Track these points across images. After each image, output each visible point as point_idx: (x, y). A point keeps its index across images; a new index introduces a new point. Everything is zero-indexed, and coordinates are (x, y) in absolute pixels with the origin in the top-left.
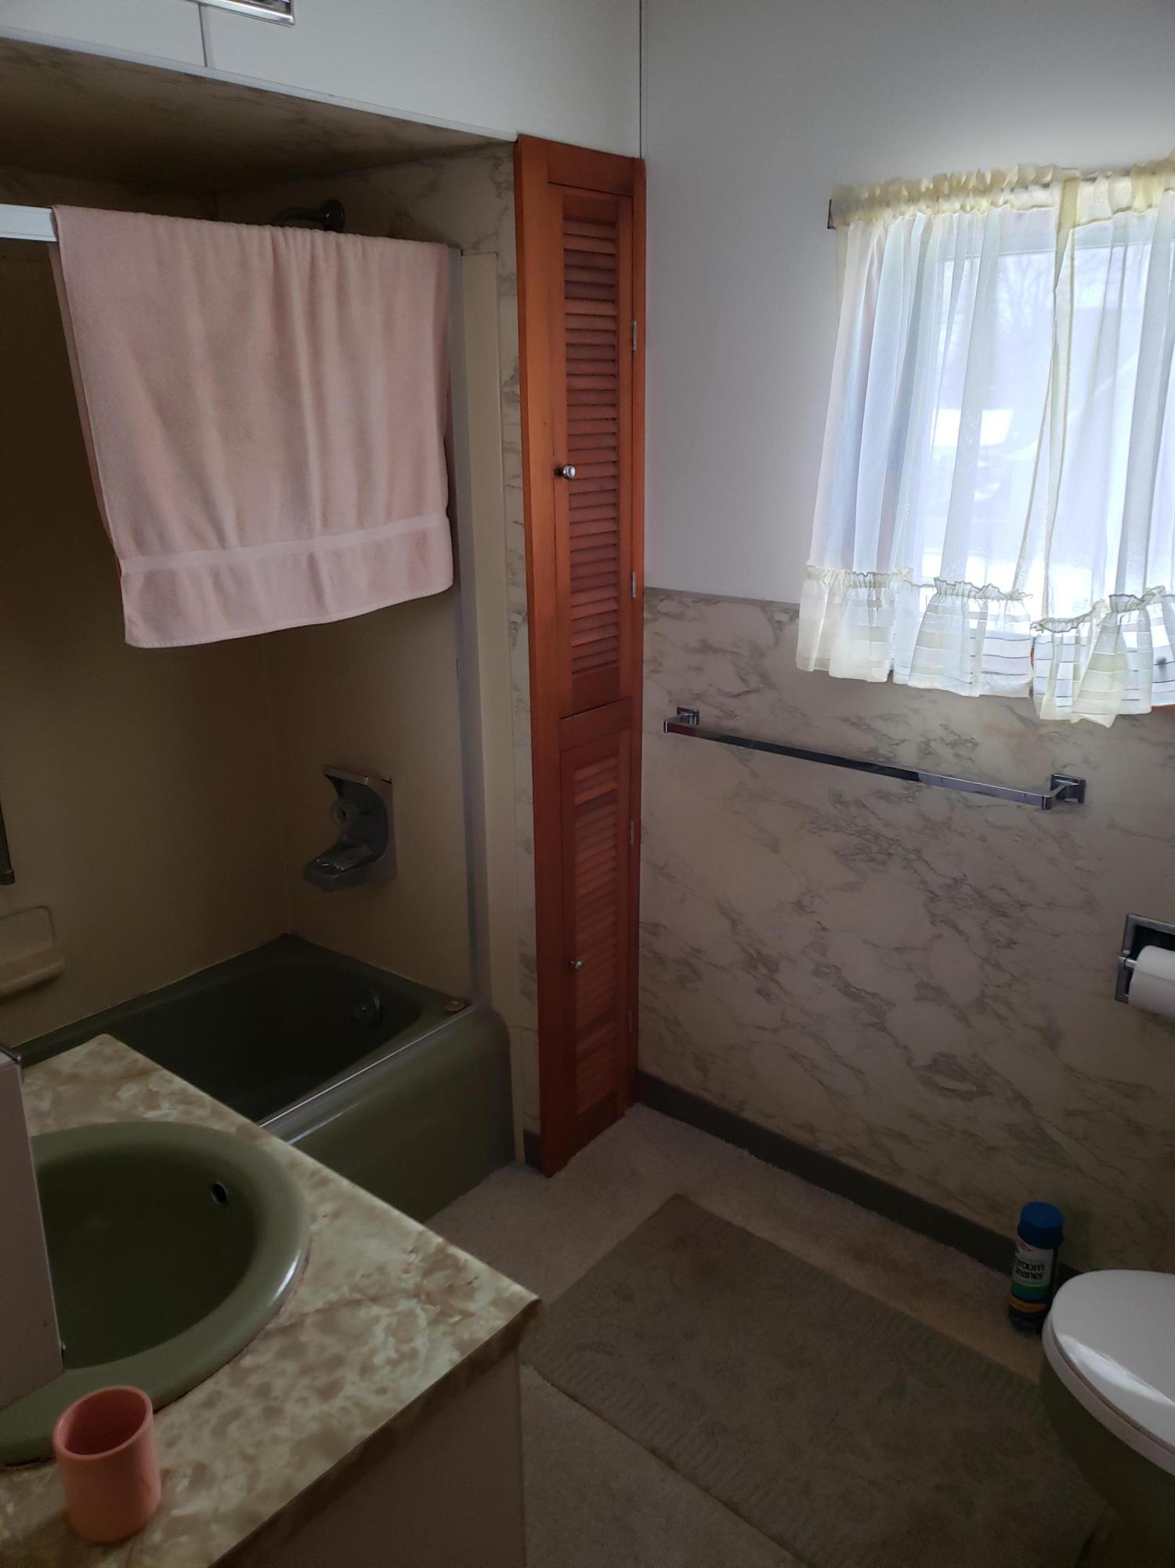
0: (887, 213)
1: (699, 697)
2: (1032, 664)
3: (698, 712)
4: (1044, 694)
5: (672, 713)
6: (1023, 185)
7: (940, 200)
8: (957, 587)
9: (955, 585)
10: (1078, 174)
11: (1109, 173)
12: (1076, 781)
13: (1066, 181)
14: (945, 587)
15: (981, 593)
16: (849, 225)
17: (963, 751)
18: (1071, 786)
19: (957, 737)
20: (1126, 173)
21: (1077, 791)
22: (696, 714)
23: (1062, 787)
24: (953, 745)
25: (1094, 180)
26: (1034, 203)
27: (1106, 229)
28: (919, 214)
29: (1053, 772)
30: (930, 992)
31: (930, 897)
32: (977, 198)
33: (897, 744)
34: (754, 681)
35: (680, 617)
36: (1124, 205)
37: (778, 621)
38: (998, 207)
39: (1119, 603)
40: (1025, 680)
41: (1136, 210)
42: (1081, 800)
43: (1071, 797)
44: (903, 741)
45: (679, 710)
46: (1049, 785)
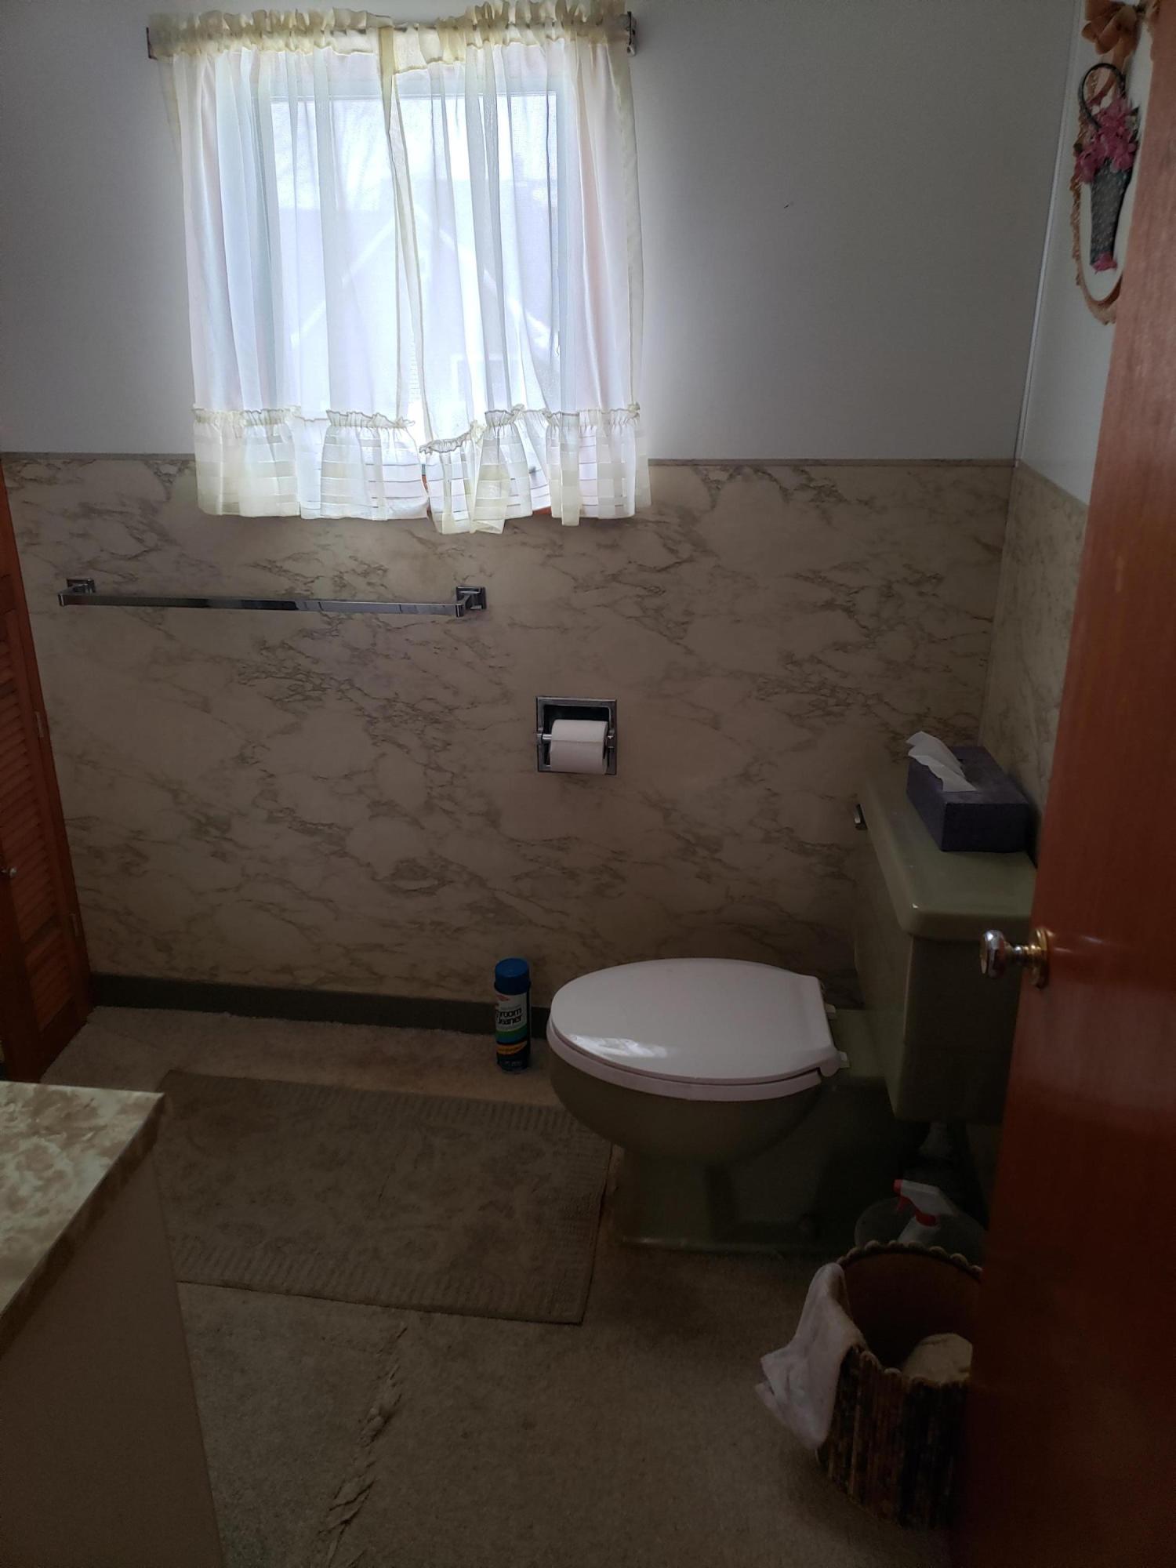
0: (211, 46)
1: (92, 564)
2: (426, 488)
3: (92, 581)
4: (442, 512)
5: (62, 586)
6: (340, 28)
7: (264, 36)
8: (349, 418)
9: (347, 416)
10: (391, 23)
11: (417, 25)
12: (477, 590)
13: (380, 28)
14: (338, 419)
15: (371, 423)
16: (170, 56)
17: (374, 579)
18: (475, 595)
19: (366, 567)
20: (432, 27)
21: (480, 597)
22: (91, 584)
23: (466, 598)
24: (365, 574)
25: (404, 30)
26: (355, 48)
27: (421, 78)
28: (244, 51)
29: (456, 585)
30: (382, 808)
31: (368, 721)
32: (299, 37)
33: (312, 582)
34: (151, 539)
35: (51, 481)
36: (436, 57)
37: (166, 474)
38: (322, 48)
39: (494, 419)
40: (423, 501)
41: (445, 62)
42: (484, 607)
43: (475, 605)
44: (318, 578)
45: (70, 582)
46: (455, 597)
